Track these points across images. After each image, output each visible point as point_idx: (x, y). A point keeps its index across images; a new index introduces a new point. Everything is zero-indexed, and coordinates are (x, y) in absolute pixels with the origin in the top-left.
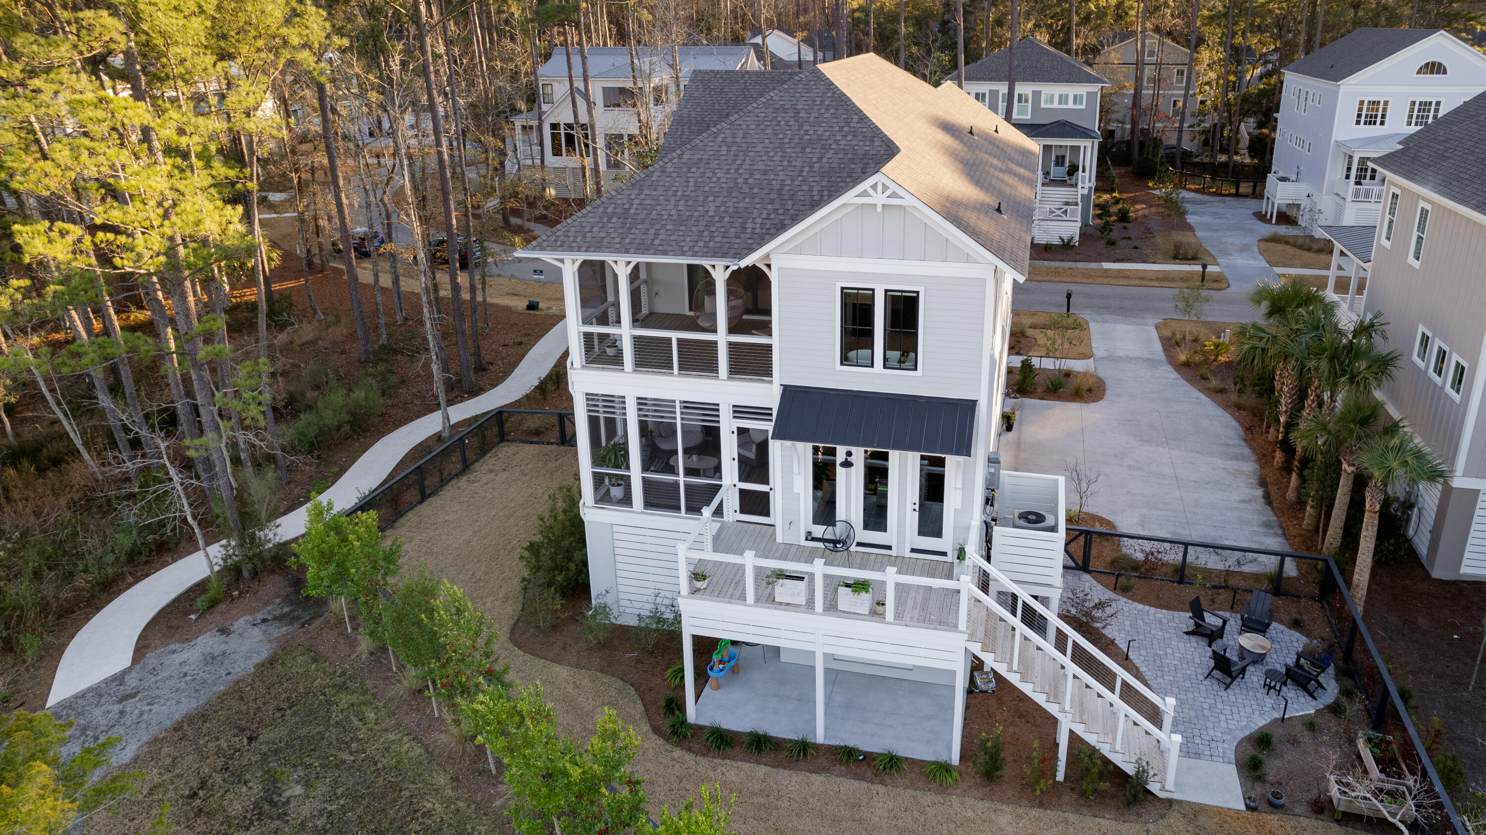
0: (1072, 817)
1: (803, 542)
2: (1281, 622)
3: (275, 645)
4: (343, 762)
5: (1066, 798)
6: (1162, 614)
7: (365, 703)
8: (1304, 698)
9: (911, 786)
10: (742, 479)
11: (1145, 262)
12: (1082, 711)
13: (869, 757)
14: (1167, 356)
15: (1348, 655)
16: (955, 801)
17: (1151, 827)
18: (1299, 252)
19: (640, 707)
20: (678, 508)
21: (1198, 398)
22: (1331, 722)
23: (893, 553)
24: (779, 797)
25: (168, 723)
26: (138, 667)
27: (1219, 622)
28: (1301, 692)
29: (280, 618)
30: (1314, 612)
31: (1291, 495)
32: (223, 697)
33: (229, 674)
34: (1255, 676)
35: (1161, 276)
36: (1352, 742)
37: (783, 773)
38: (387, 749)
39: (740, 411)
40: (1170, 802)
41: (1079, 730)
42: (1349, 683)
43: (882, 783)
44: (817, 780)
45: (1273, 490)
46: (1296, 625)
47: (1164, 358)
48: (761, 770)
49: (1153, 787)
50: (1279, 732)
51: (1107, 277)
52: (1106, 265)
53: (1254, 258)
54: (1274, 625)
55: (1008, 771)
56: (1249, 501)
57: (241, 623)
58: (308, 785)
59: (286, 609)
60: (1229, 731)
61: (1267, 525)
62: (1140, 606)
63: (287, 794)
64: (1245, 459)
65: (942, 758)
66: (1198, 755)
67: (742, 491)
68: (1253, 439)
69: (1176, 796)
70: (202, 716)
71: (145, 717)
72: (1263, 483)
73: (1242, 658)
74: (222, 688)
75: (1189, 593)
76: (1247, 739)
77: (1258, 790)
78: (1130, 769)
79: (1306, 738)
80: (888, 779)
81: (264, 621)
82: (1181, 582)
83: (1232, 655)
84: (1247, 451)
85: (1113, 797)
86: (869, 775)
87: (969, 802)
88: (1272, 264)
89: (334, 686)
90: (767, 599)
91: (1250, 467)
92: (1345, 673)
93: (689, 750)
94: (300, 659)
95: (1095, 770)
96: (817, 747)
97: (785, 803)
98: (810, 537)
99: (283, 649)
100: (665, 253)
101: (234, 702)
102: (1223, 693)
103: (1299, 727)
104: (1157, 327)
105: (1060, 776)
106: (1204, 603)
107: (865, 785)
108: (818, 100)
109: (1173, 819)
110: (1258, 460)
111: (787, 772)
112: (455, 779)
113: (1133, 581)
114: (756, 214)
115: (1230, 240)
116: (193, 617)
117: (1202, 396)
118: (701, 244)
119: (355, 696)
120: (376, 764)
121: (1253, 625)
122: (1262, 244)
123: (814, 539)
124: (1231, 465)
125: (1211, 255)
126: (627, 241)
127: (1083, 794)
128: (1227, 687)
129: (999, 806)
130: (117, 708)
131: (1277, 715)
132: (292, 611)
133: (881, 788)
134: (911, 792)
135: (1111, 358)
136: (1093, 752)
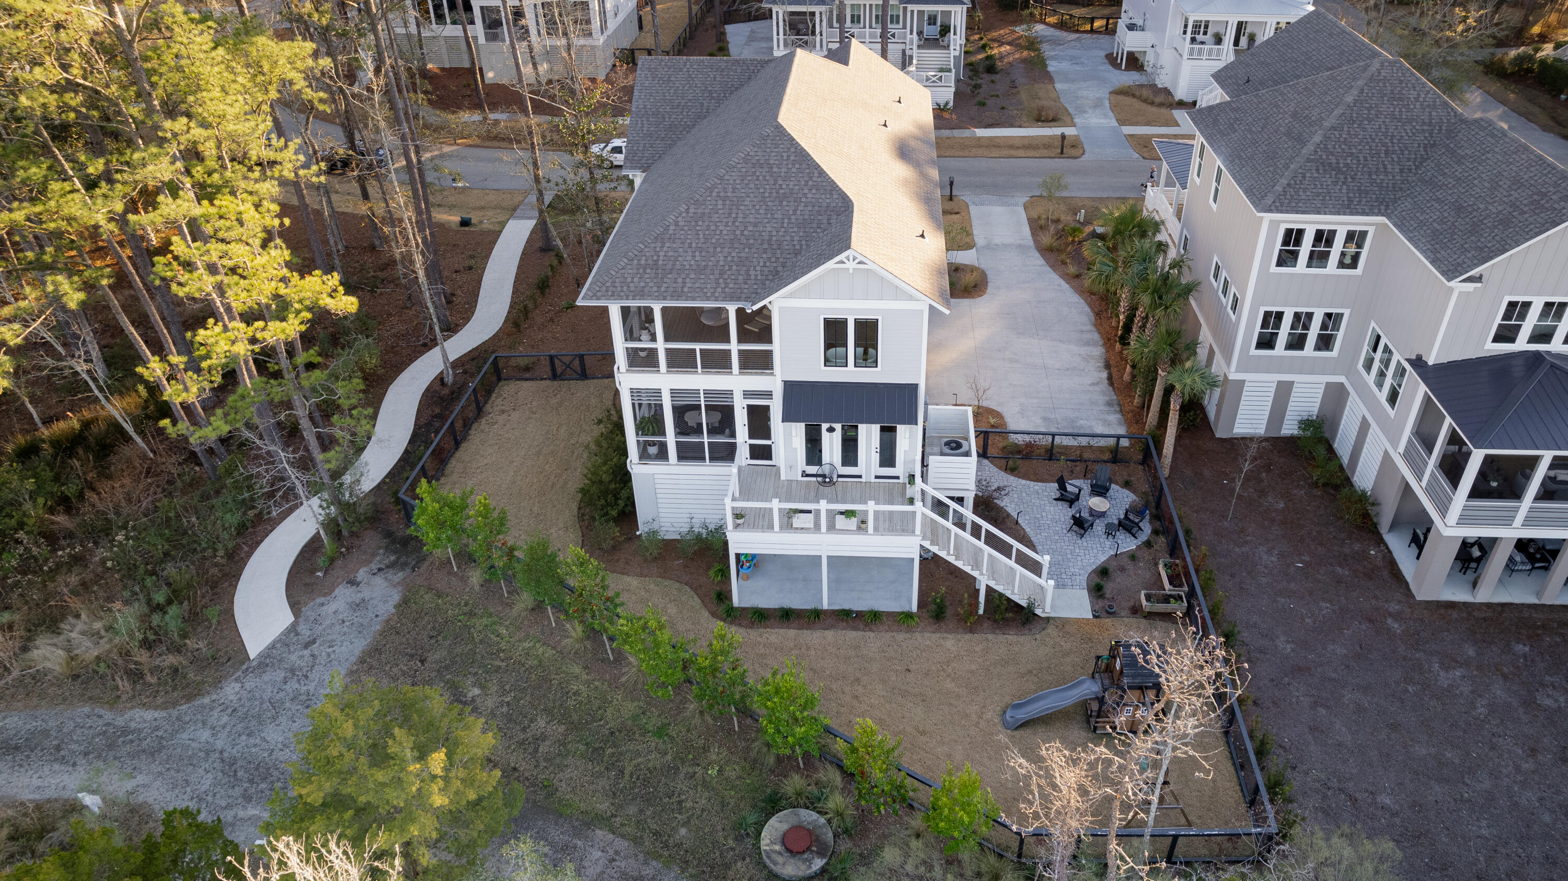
0: (990, 637)
1: (800, 478)
2: (1117, 483)
3: (400, 588)
4: (499, 667)
5: (985, 625)
6: (1038, 486)
7: (494, 623)
8: (1130, 538)
9: (890, 630)
10: (751, 437)
11: (1012, 126)
12: (993, 573)
13: (860, 615)
14: (1035, 241)
15: (1158, 505)
16: (917, 635)
17: (1038, 636)
18: (1144, 106)
19: (697, 600)
20: (704, 459)
21: (1059, 285)
22: (1146, 554)
23: (863, 480)
24: (808, 649)
25: (353, 659)
26: (301, 620)
27: (1077, 490)
28: (1128, 535)
29: (391, 566)
30: (1138, 474)
31: (1127, 377)
32: (382, 633)
33: (377, 616)
34: (1099, 527)
35: (1026, 142)
36: (1156, 564)
37: (806, 633)
38: (528, 654)
39: (747, 394)
40: (1048, 619)
41: (992, 584)
42: (1158, 524)
43: (871, 630)
44: (830, 634)
45: (1114, 370)
46: (1127, 485)
47: (1031, 243)
48: (792, 633)
49: (1038, 612)
50: (1113, 566)
51: (980, 147)
52: (981, 132)
53: (1106, 116)
54: (1113, 486)
55: (949, 612)
56: (1098, 383)
57: (362, 574)
58: (482, 687)
59: (393, 558)
60: (1083, 568)
61: (1109, 404)
62: (1024, 482)
63: (470, 695)
64: (1095, 344)
65: (906, 609)
66: (1064, 586)
67: (751, 445)
68: (1101, 324)
69: (1052, 615)
70: (374, 651)
71: (333, 656)
72: (1108, 366)
73: (1091, 515)
74: (378, 627)
75: (1057, 468)
76: (1094, 571)
77: (1101, 603)
78: (1024, 603)
79: (1130, 566)
80: (874, 628)
81: (380, 570)
82: (1050, 459)
83: (1085, 514)
84: (1096, 336)
85: (1014, 620)
86: (862, 626)
87: (927, 635)
88: (1122, 122)
89: (465, 614)
90: (787, 525)
91: (1098, 351)
92: (1156, 517)
93: (740, 625)
94: (426, 596)
95: (1003, 607)
96: (825, 612)
97: (813, 652)
98: (805, 475)
99: (409, 591)
100: (694, 299)
101: (392, 637)
102: (1079, 541)
103: (1126, 560)
104: (1026, 208)
105: (981, 612)
106: (1066, 475)
107: (860, 633)
108: (785, 154)
109: (1051, 630)
110: (1104, 345)
111: (809, 632)
112: (586, 668)
113: (1019, 462)
114: (756, 264)
115: (1085, 93)
116: (319, 574)
117: (1063, 283)
118: (719, 290)
119: (485, 619)
120: (523, 665)
121: (1100, 490)
122: (1114, 97)
123: (808, 475)
124: (1084, 350)
125: (1069, 114)
126: (663, 289)
127: (996, 621)
128: (1082, 536)
129: (945, 635)
130: (306, 652)
131: (1113, 553)
132: (398, 558)
133: (871, 634)
134: (890, 634)
135: (988, 247)
136: (1001, 595)
